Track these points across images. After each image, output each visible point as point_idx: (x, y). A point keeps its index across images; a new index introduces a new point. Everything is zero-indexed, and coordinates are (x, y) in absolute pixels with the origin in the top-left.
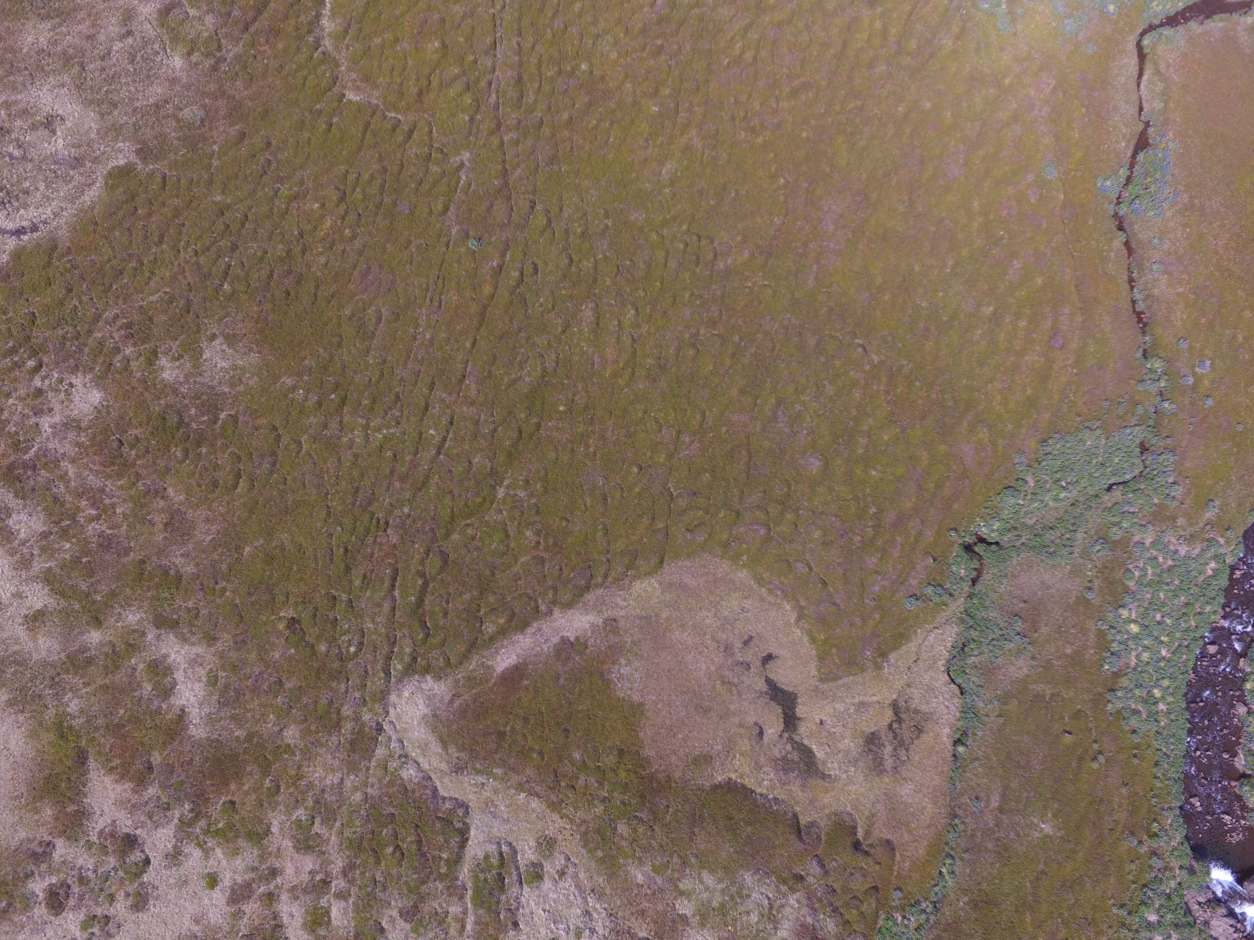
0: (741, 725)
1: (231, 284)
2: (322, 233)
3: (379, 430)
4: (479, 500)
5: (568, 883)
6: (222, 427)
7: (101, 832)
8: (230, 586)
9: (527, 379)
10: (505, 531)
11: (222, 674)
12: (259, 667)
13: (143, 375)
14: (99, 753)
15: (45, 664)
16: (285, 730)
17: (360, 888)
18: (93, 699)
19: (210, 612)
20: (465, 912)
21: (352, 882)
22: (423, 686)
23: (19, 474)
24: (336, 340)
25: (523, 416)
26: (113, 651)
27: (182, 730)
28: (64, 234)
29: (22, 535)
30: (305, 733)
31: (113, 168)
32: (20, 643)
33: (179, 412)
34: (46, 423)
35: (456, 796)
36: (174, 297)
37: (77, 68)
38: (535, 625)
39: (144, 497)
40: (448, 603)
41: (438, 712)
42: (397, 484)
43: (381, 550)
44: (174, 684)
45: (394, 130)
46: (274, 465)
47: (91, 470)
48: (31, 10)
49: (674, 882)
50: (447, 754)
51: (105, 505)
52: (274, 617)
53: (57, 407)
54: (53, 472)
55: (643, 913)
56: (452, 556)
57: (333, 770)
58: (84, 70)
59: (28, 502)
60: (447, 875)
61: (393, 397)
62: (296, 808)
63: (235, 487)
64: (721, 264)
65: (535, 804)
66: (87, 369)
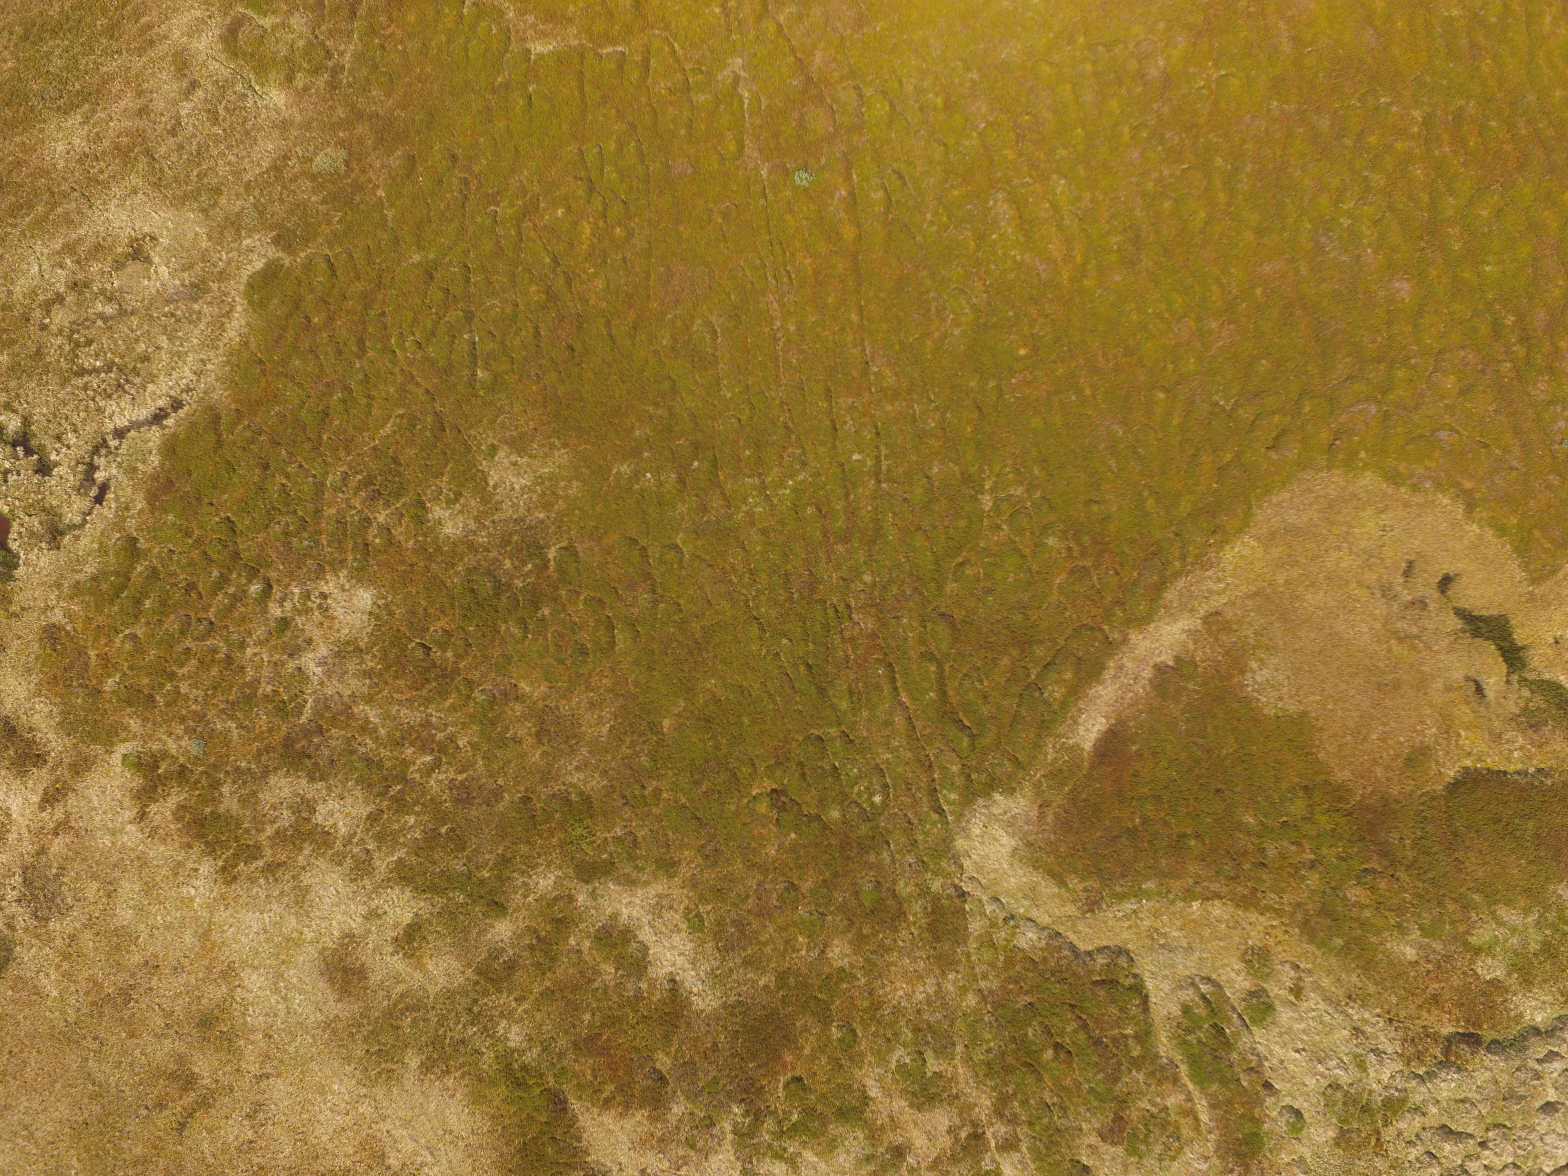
0: (1449, 690)
1: (487, 367)
2: (584, 247)
3: (781, 484)
4: (963, 523)
5: (1313, 1000)
6: (560, 569)
8: (663, 784)
9: (957, 332)
10: (1018, 551)
11: (704, 908)
12: (754, 878)
13: (417, 541)
14: (580, 1087)
15: (450, 995)
16: (828, 950)
17: (1031, 1124)
18: (538, 1017)
19: (651, 831)
20: (1189, 1099)
21: (1014, 1120)
22: (995, 810)
23: (303, 747)
24: (666, 385)
25: (973, 384)
26: (538, 937)
27: (683, 1008)
28: (220, 395)
29: (343, 830)
30: (860, 942)
31: (250, 277)
32: (404, 981)
33: (489, 573)
34: (310, 662)
35: (1105, 943)
36: (415, 418)
37: (144, 159)
38: (1111, 664)
39: (492, 709)
40: (981, 681)
41: (1030, 838)
42: (840, 548)
43: (855, 648)
44: (645, 949)
45: (621, 67)
46: (654, 592)
47: (400, 702)
48: (44, 107)
49: (1461, 939)
50: (1068, 890)
51: (439, 743)
52: (745, 801)
53: (316, 634)
54: (348, 725)
55: (1436, 999)
56: (958, 615)
57: (920, 977)
58: (154, 159)
59: (331, 782)
60: (1144, 1057)
61: (783, 431)
62: (891, 1050)
63: (612, 643)
64: (1154, 72)
65: (1217, 909)
66: (337, 565)
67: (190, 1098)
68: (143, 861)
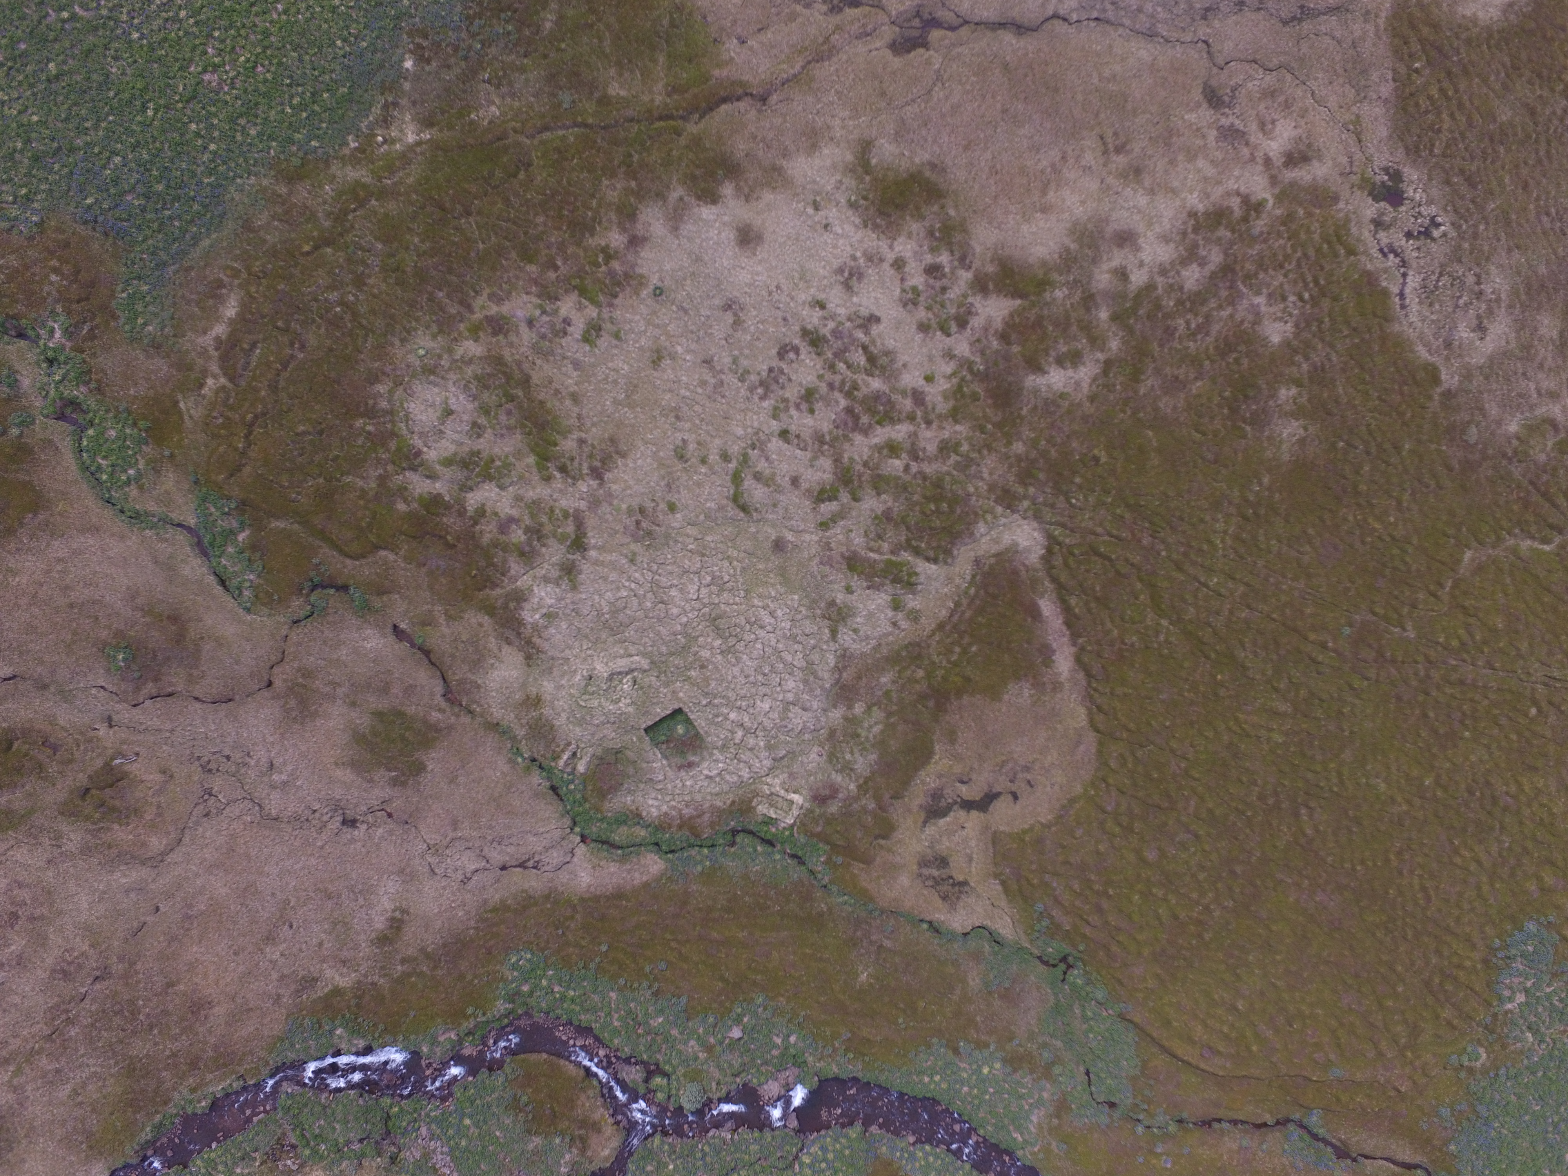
0: (971, 769)
1: (1343, 448)
2: (1371, 521)
3: (1223, 542)
4: (1163, 606)
5: (888, 628)
6: (1239, 427)
7: (972, 304)
8: (1127, 417)
9: (1243, 655)
10: (1138, 622)
11: (1067, 403)
12: (1068, 431)
13: (1286, 375)
14: (1025, 308)
15: (1090, 277)
16: (1022, 443)
17: (911, 483)
18: (1061, 308)
19: (1111, 401)
20: (881, 554)
21: (914, 477)
22: (1038, 547)
23: (1228, 277)
24: (1291, 519)
25: (1217, 648)
26: (1093, 327)
27: (1033, 370)
28: (1396, 328)
29: (1184, 273)
30: (1019, 458)
31: (1440, 370)
32: (1107, 261)
33: (1255, 397)
34: (1262, 300)
35: (959, 558)
36: (1339, 405)
37: (1520, 355)
38: (1067, 633)
39: (1198, 365)
40: (1095, 573)
41: (1019, 554)
42: (1182, 549)
43: (1138, 530)
44: (1064, 368)
45: (1438, 583)
46: (1208, 461)
47: (1223, 328)
49: (878, 704)
50: (989, 557)
51: (1197, 334)
52: (1102, 447)
53: (1271, 310)
54: (1226, 301)
55: (859, 678)
56: (1126, 581)
57: (991, 474)
58: (1517, 359)
59: (1207, 280)
60: (909, 545)
61: (1244, 555)
62: (970, 444)
63: (1197, 431)
64: (1303, 811)
65: (944, 613)
66: (1297, 335)
67: (1111, 147)
68: (1219, 183)
